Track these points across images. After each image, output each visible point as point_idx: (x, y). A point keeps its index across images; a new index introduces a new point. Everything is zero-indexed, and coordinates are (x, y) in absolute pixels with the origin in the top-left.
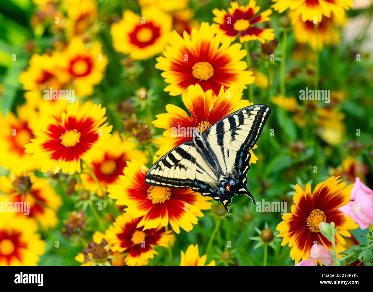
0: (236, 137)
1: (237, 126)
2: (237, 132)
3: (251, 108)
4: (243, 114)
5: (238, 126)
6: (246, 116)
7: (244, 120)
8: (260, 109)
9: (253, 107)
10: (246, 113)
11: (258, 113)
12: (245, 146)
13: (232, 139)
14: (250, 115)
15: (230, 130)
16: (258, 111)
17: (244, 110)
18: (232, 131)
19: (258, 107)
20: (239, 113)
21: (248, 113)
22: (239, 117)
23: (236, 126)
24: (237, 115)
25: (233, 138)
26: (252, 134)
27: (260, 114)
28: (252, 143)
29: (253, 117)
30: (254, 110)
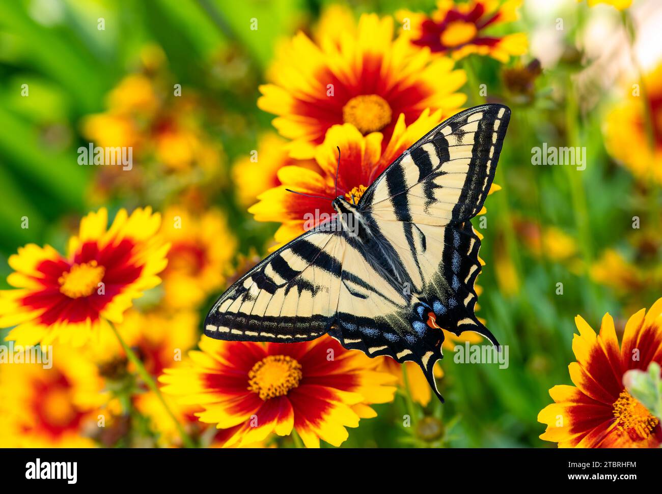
0: (437, 193)
1: (434, 167)
2: (437, 181)
3: (461, 119)
4: (445, 137)
5: (438, 167)
6: (452, 140)
7: (450, 149)
8: (484, 116)
9: (465, 116)
10: (451, 134)
11: (480, 126)
12: (463, 208)
13: (427, 200)
14: (461, 135)
15: (419, 181)
16: (480, 120)
17: (444, 127)
18: (424, 181)
19: (477, 112)
20: (434, 137)
21: (457, 132)
22: (435, 145)
23: (431, 168)
24: (432, 142)
25: (431, 198)
26: (474, 179)
27: (484, 127)
28: (478, 199)
29: (469, 139)
30: (468, 121)
